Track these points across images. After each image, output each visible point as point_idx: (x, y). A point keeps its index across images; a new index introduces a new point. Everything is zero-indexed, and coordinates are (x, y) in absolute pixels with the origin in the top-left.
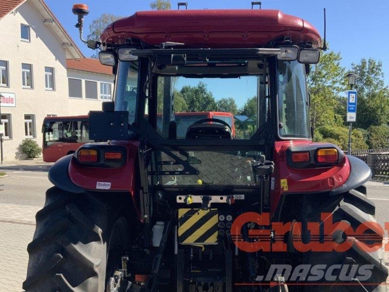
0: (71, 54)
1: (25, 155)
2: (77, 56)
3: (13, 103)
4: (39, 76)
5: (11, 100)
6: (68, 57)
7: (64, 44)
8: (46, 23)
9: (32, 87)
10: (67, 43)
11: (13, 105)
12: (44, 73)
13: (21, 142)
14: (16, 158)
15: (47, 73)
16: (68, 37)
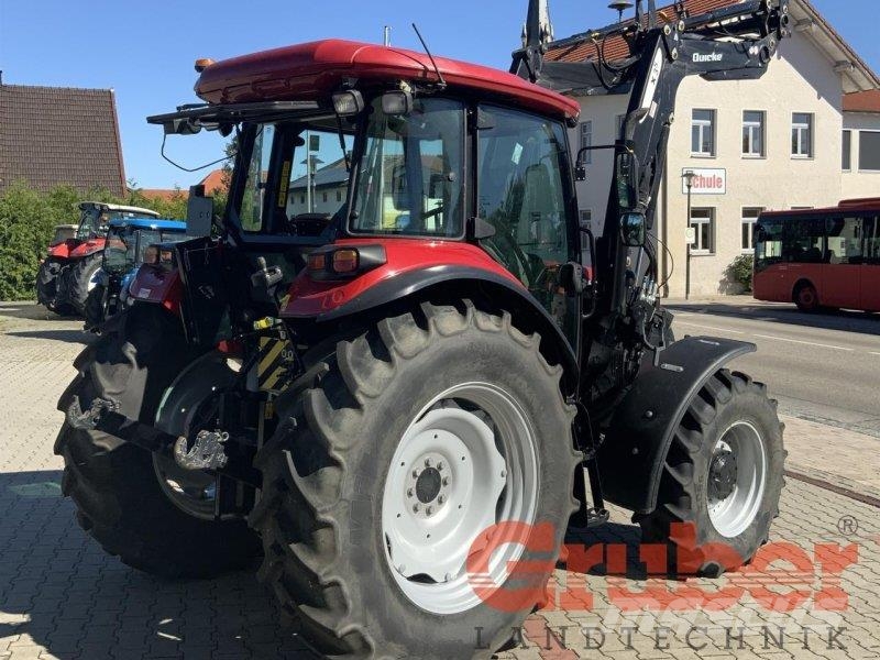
0: (854, 82)
1: (739, 286)
2: (866, 85)
3: (720, 187)
4: (779, 132)
5: (716, 182)
6: (850, 89)
7: (839, 63)
8: (802, 28)
9: (762, 155)
10: (844, 62)
11: (722, 190)
12: (790, 126)
13: (731, 261)
14: (721, 290)
15: (796, 125)
16: (846, 49)
